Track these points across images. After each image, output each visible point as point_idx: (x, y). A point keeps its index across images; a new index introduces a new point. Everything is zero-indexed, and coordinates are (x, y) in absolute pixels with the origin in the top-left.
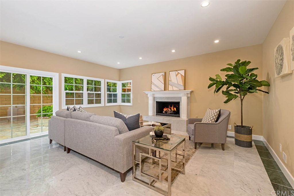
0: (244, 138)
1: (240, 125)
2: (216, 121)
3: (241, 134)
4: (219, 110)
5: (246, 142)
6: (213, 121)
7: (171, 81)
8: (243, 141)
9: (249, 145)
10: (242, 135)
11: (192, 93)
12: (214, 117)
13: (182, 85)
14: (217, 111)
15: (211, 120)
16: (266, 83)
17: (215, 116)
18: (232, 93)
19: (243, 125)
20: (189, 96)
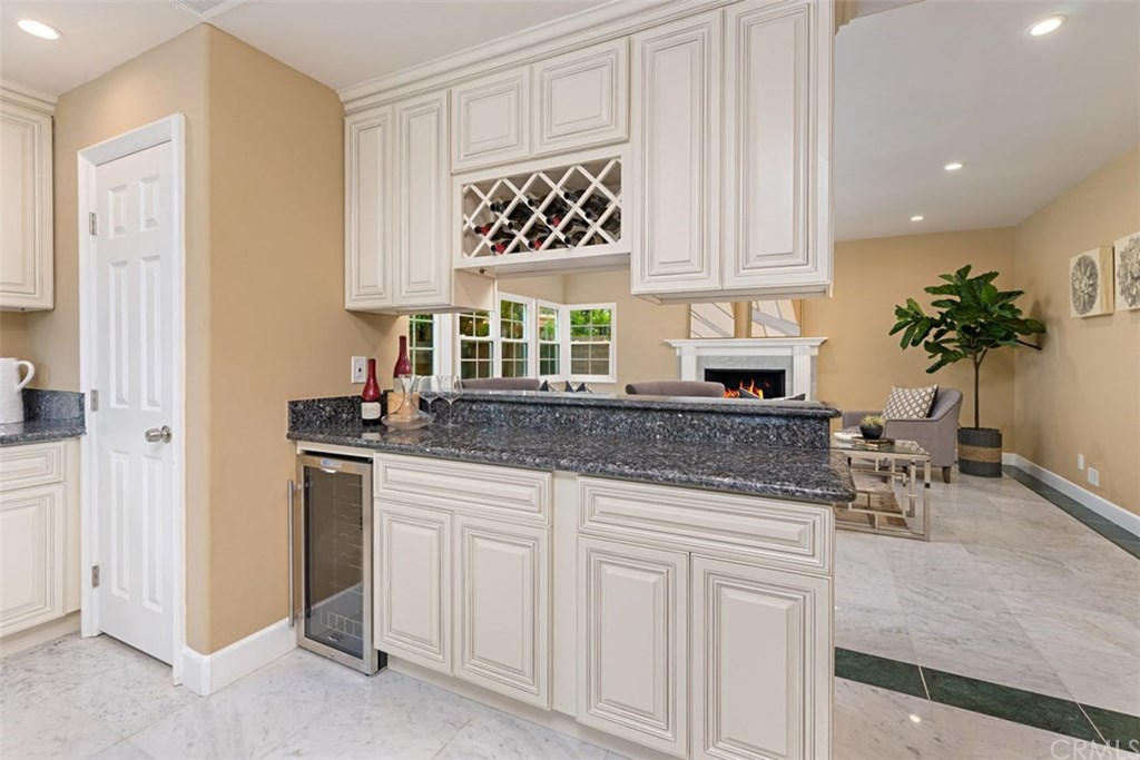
0: (982, 454)
1: (974, 426)
2: (929, 415)
3: (979, 446)
4: (935, 387)
5: (991, 464)
6: (921, 414)
7: (758, 309)
8: (984, 463)
9: (995, 471)
10: (981, 449)
11: (825, 346)
12: (924, 406)
13: (795, 321)
14: (930, 390)
15: (917, 414)
16: (1037, 327)
17: (927, 402)
18: (950, 346)
19: (980, 426)
20: (816, 352)
